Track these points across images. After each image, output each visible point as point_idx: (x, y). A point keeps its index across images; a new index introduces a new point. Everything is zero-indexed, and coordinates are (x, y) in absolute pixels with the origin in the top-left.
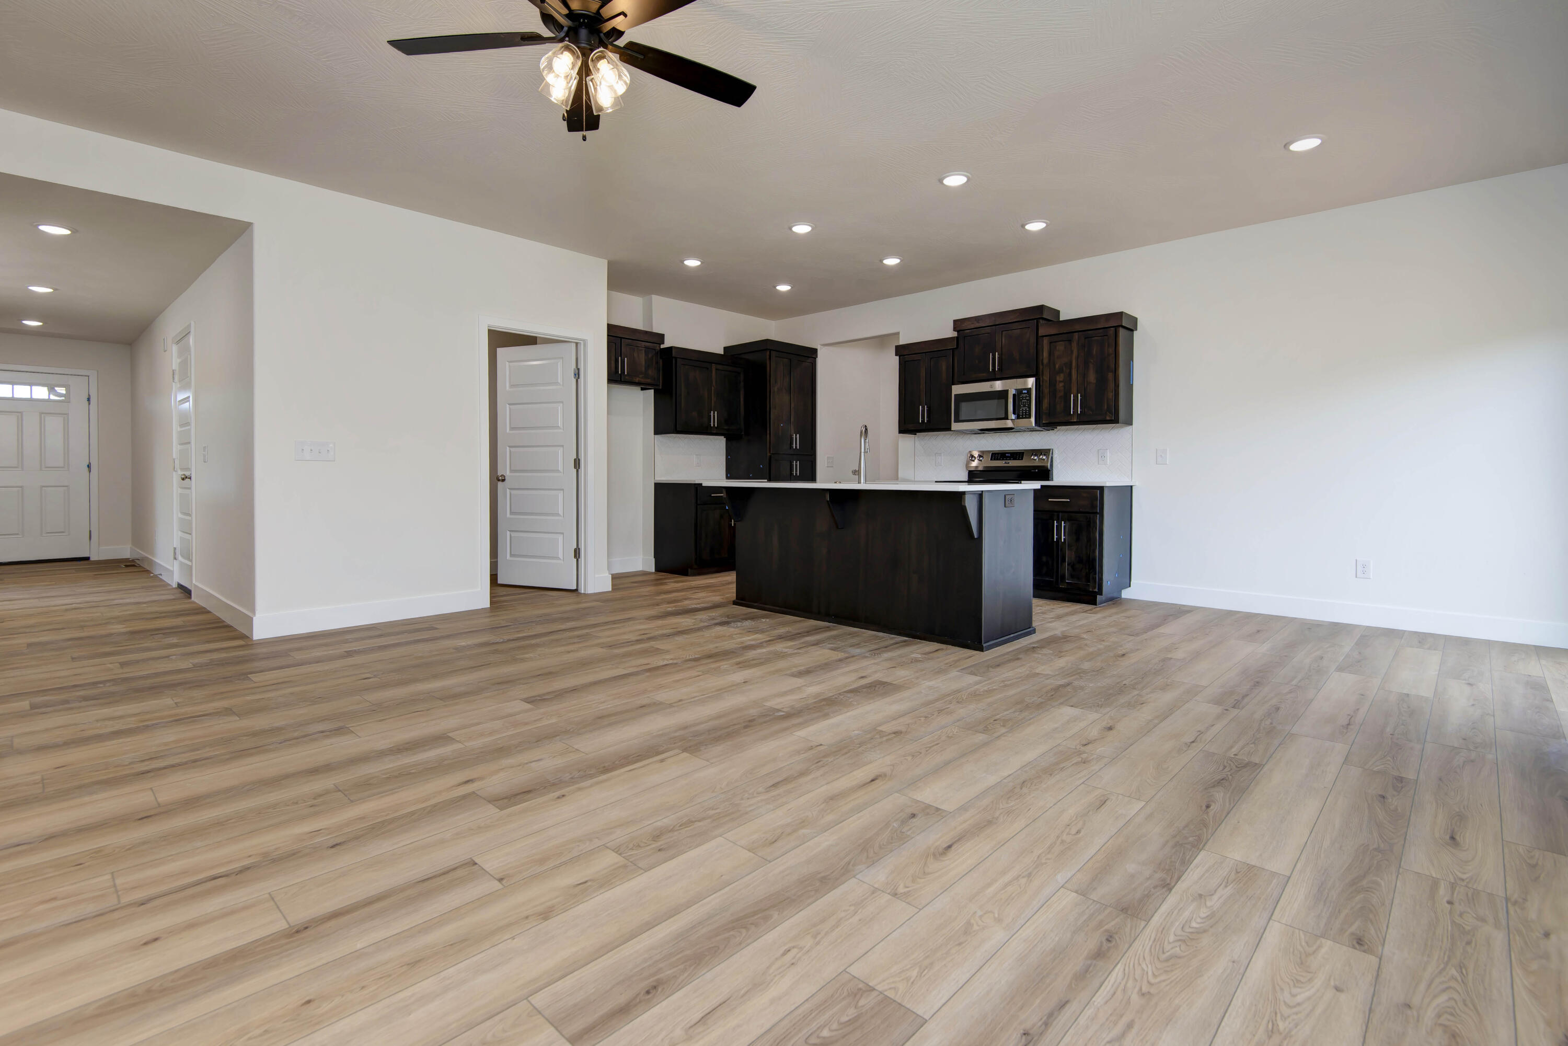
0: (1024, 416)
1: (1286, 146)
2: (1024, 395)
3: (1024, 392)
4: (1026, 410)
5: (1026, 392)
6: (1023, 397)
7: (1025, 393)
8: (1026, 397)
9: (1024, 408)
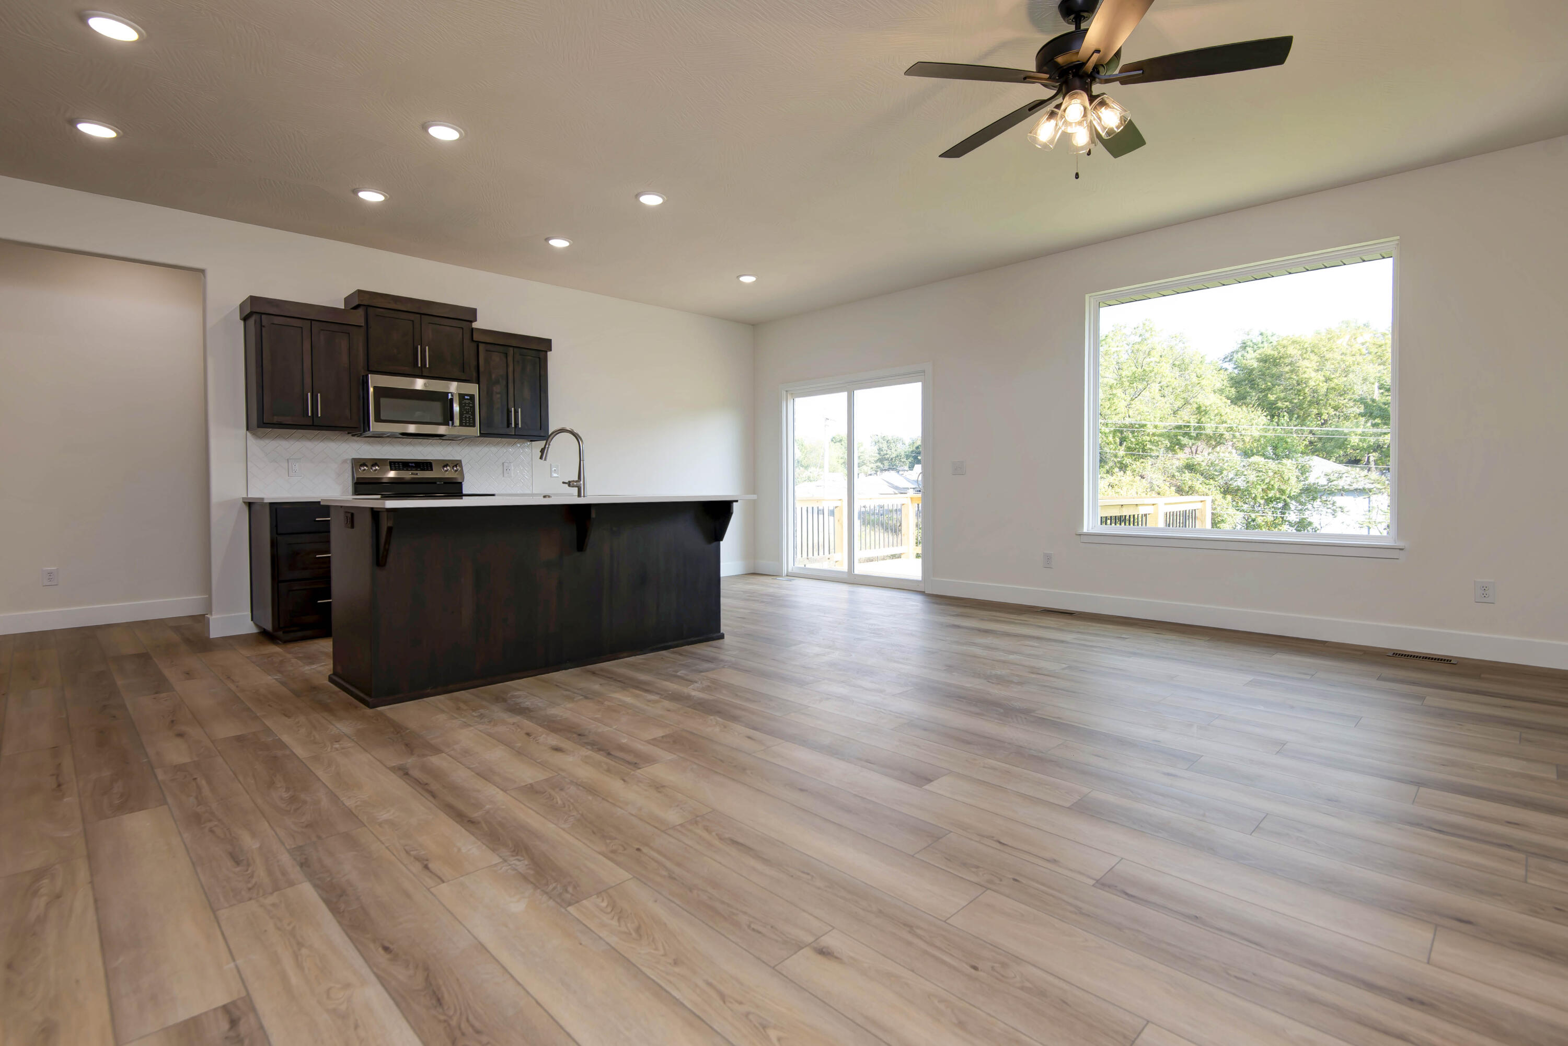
0: (468, 424)
1: (738, 277)
2: (467, 401)
3: (466, 397)
4: (469, 418)
5: (469, 397)
6: (465, 403)
7: (467, 399)
8: (469, 403)
9: (468, 416)
